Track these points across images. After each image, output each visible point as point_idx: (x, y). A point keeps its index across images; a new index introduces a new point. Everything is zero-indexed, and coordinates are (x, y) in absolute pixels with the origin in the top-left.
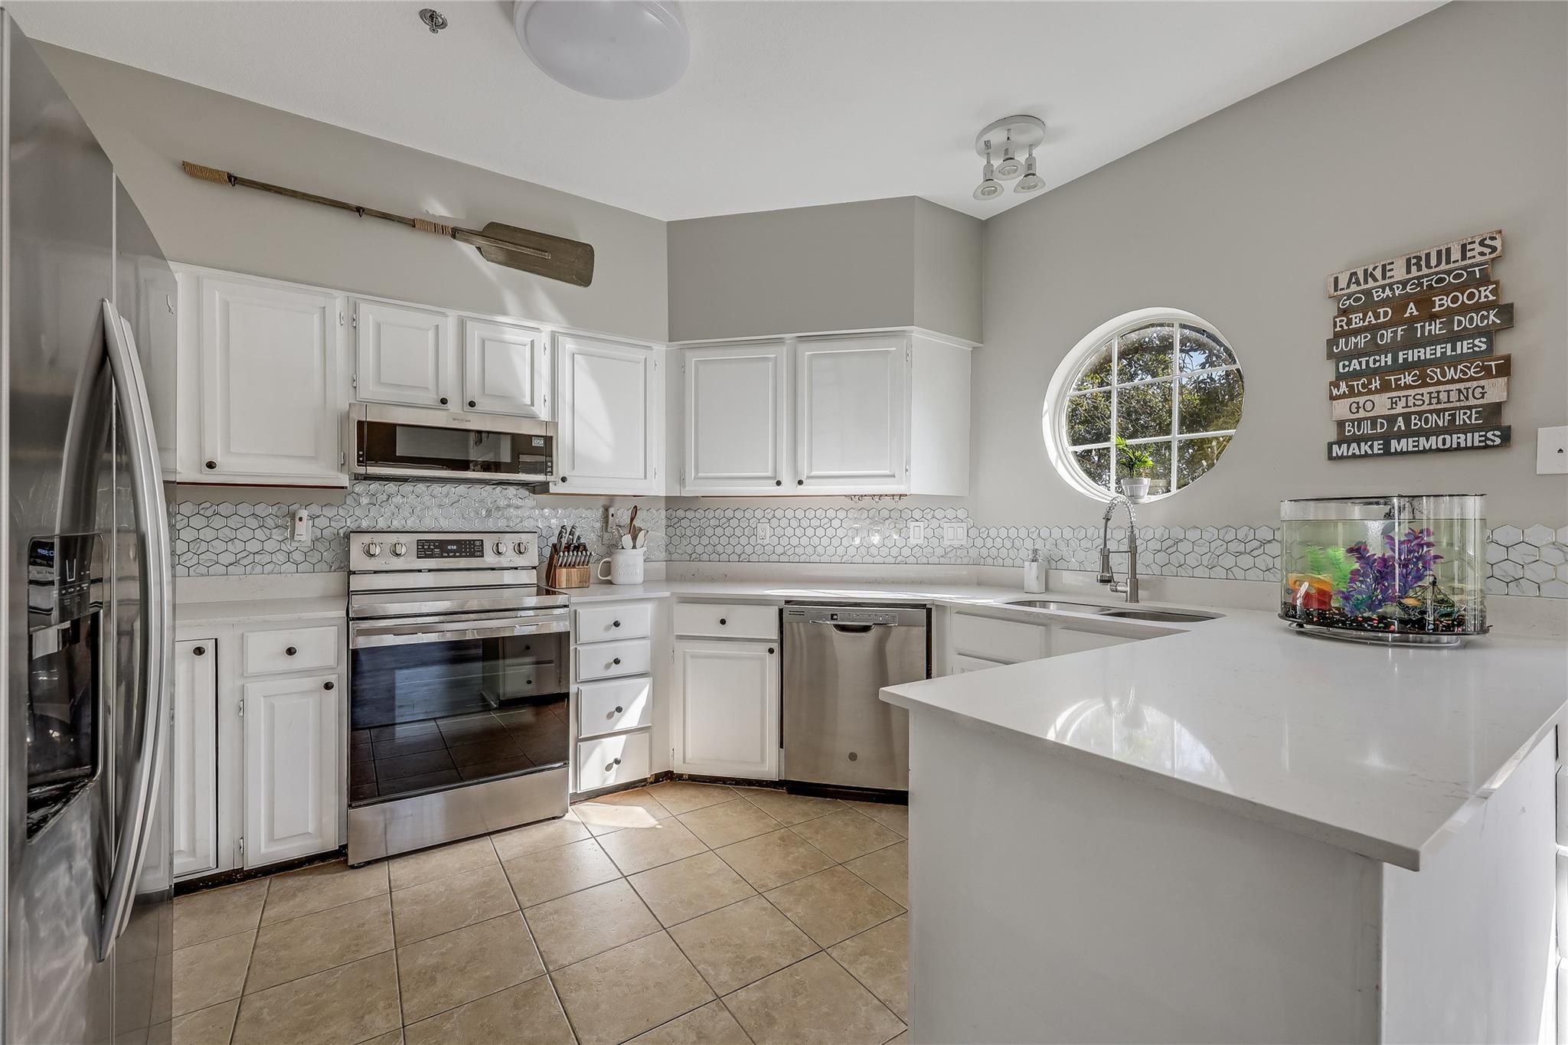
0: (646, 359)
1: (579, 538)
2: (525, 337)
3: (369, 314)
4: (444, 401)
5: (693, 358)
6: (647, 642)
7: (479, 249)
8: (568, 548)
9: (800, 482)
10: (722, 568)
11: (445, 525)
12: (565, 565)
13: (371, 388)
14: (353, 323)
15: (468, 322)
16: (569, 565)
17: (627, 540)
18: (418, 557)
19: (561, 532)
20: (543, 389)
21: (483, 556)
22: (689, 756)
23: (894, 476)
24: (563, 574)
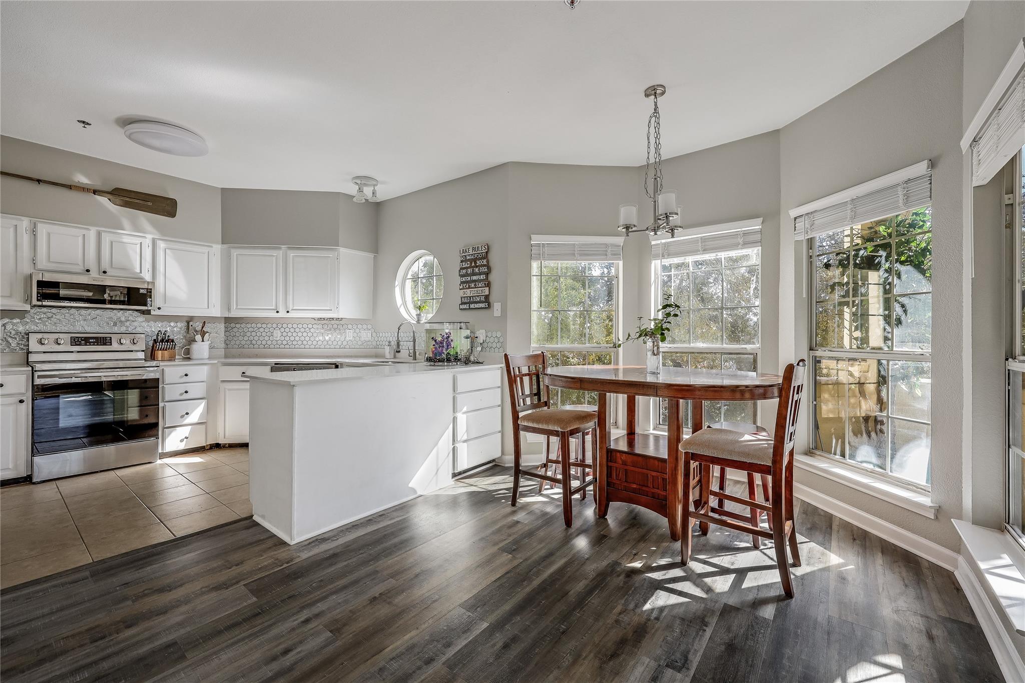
0: (208, 252)
1: (168, 336)
2: (138, 241)
3: (43, 229)
4: (88, 271)
5: (235, 253)
6: (204, 384)
7: (109, 199)
8: (162, 341)
9: (288, 312)
10: (257, 351)
11: (88, 329)
12: (161, 349)
13: (44, 264)
14: (34, 233)
15: (102, 233)
16: (163, 349)
17: (198, 337)
18: (71, 345)
19: (158, 334)
20: (147, 265)
21: (111, 345)
22: (227, 434)
23: (331, 310)
24: (159, 354)
